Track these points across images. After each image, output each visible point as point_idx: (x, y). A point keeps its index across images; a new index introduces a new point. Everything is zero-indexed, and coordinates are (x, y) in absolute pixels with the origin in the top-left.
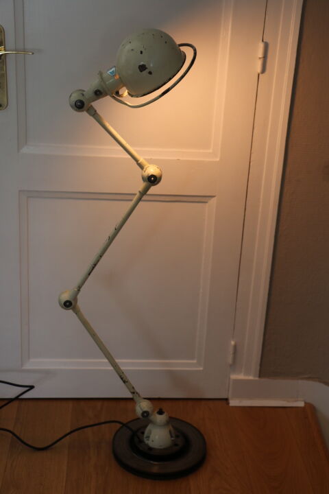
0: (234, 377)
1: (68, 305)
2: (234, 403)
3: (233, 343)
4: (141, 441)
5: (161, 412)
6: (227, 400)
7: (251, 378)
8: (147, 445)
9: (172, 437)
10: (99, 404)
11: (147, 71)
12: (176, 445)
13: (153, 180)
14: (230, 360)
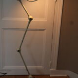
0: (51, 70)
2: (51, 76)
6: (49, 75)
7: (55, 70)
13: (31, 19)
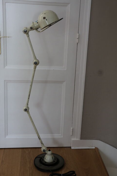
0: (73, 139)
1: (26, 110)
2: (73, 148)
3: (72, 128)
4: (43, 160)
5: (49, 151)
6: (70, 147)
7: (78, 139)
8: (45, 161)
9: (53, 159)
10: (30, 149)
11: (46, 19)
12: (54, 161)
14: (71, 134)
